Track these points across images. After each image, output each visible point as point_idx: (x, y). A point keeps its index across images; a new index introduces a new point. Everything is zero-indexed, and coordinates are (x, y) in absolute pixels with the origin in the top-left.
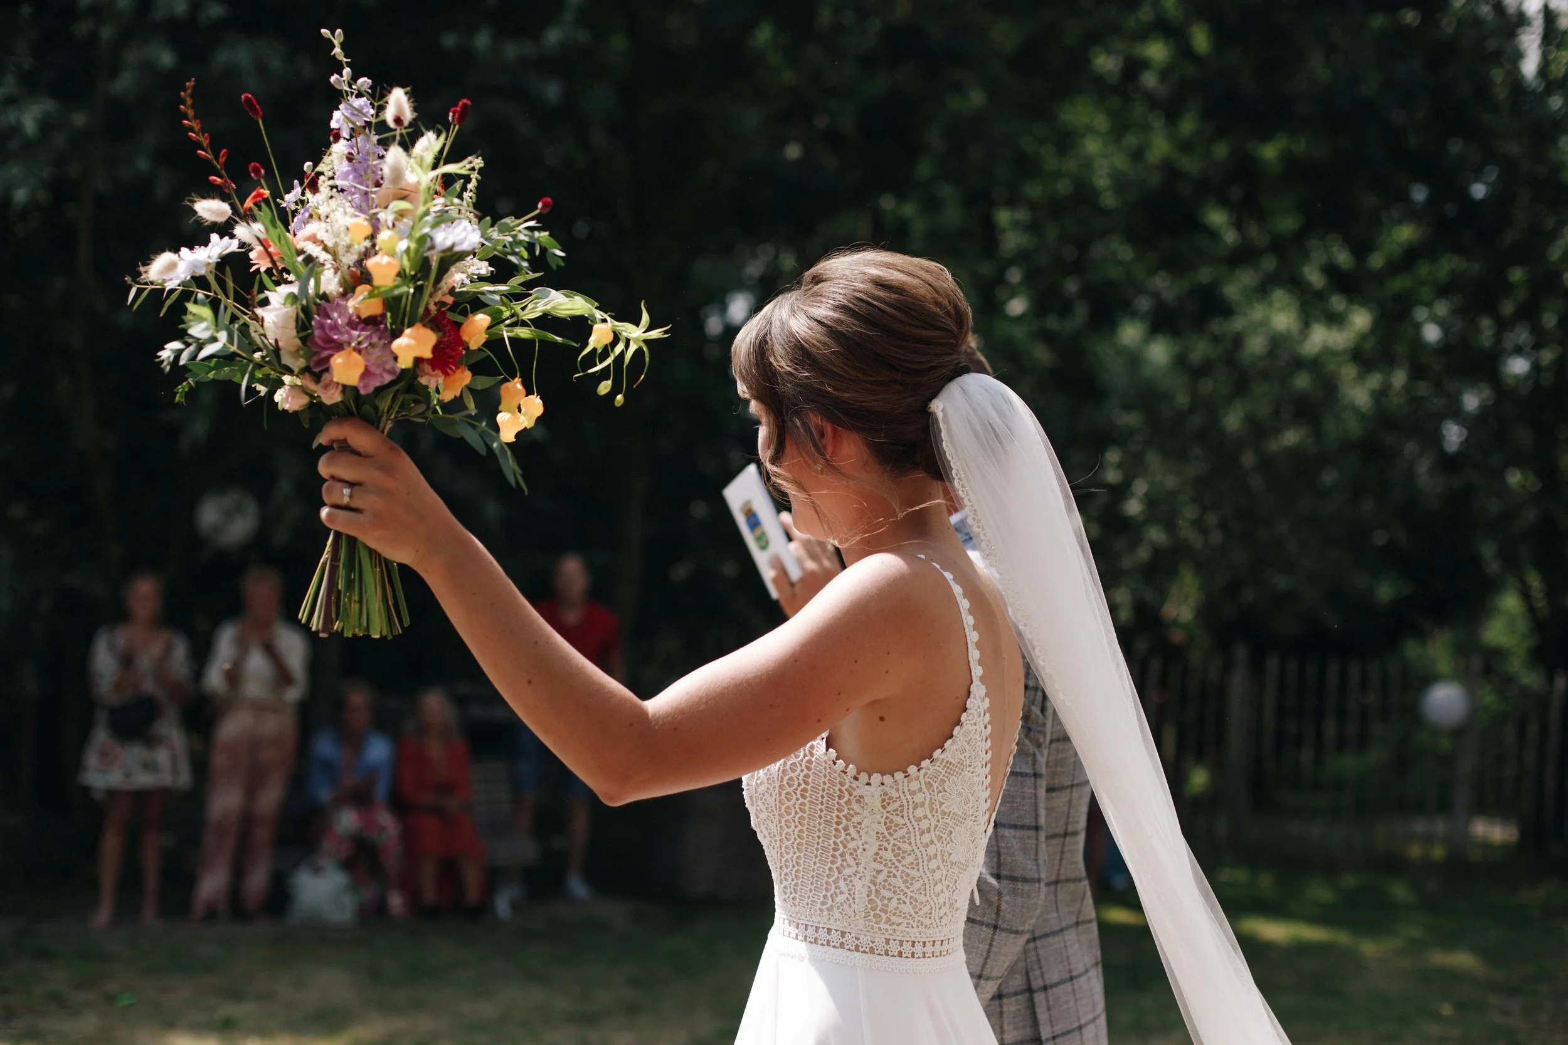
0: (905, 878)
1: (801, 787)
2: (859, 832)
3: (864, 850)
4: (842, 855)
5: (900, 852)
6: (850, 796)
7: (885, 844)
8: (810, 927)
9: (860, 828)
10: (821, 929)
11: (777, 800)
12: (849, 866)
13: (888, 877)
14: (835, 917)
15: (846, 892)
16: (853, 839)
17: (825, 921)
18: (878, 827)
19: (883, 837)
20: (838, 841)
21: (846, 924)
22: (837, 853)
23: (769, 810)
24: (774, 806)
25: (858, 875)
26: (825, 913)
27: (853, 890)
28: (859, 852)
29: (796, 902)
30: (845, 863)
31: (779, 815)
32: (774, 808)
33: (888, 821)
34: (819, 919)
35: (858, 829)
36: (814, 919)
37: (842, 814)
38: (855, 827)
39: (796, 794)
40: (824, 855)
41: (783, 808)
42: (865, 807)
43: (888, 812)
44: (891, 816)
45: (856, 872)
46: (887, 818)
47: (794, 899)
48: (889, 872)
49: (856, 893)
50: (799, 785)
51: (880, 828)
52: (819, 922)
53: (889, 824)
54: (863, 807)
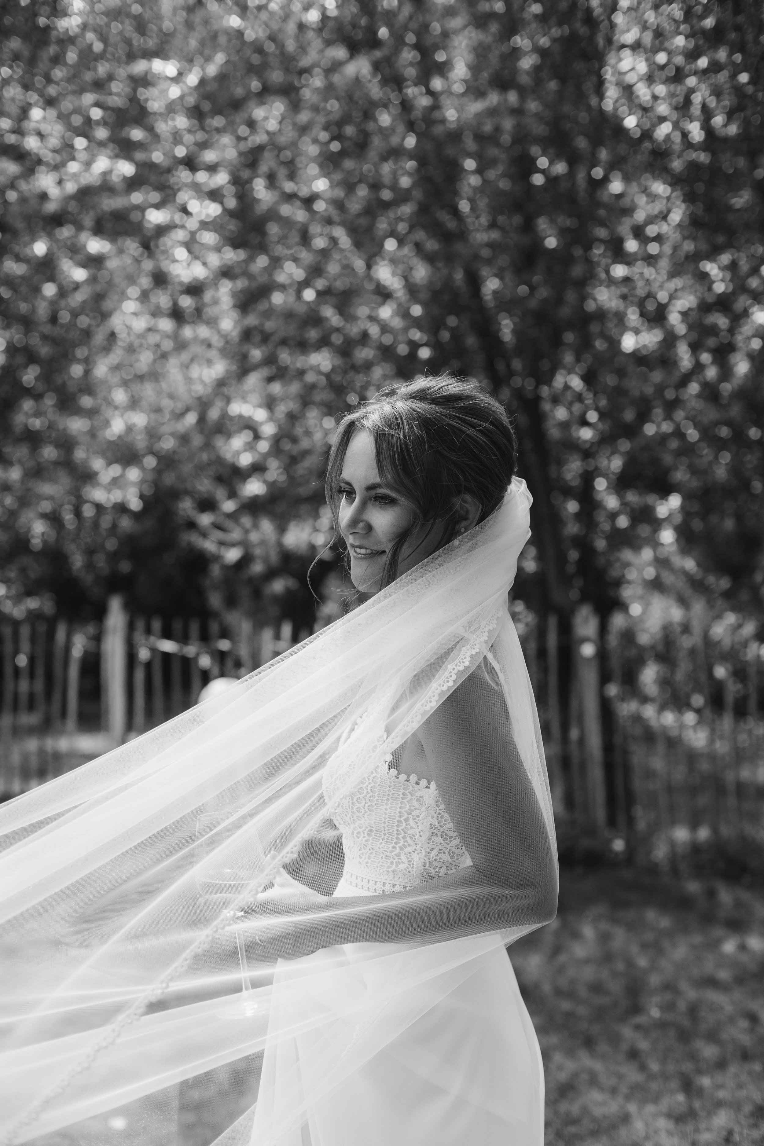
0: (452, 854)
1: (369, 795)
2: (417, 823)
3: (421, 836)
4: (404, 838)
5: (448, 837)
6: (412, 796)
7: (436, 832)
8: (378, 883)
9: (418, 820)
10: (387, 884)
11: (350, 802)
12: (409, 845)
13: (439, 853)
14: (398, 876)
15: (407, 862)
16: (411, 828)
17: (391, 878)
18: (431, 820)
19: (435, 828)
20: (400, 829)
21: (407, 881)
22: (400, 836)
23: (344, 808)
24: (347, 805)
25: (416, 852)
26: (391, 874)
27: (412, 862)
28: (417, 837)
29: (369, 865)
30: (406, 844)
31: (352, 812)
32: (348, 807)
33: (439, 816)
34: (386, 877)
35: (417, 821)
36: (382, 877)
37: (404, 810)
38: (414, 819)
39: (365, 799)
40: (390, 838)
41: (355, 808)
42: (424, 804)
43: (440, 810)
44: (442, 813)
45: (415, 850)
46: (439, 814)
47: (367, 863)
48: (440, 850)
49: (415, 863)
50: (367, 793)
51: (433, 821)
52: (386, 880)
53: (440, 819)
54: (421, 805)
